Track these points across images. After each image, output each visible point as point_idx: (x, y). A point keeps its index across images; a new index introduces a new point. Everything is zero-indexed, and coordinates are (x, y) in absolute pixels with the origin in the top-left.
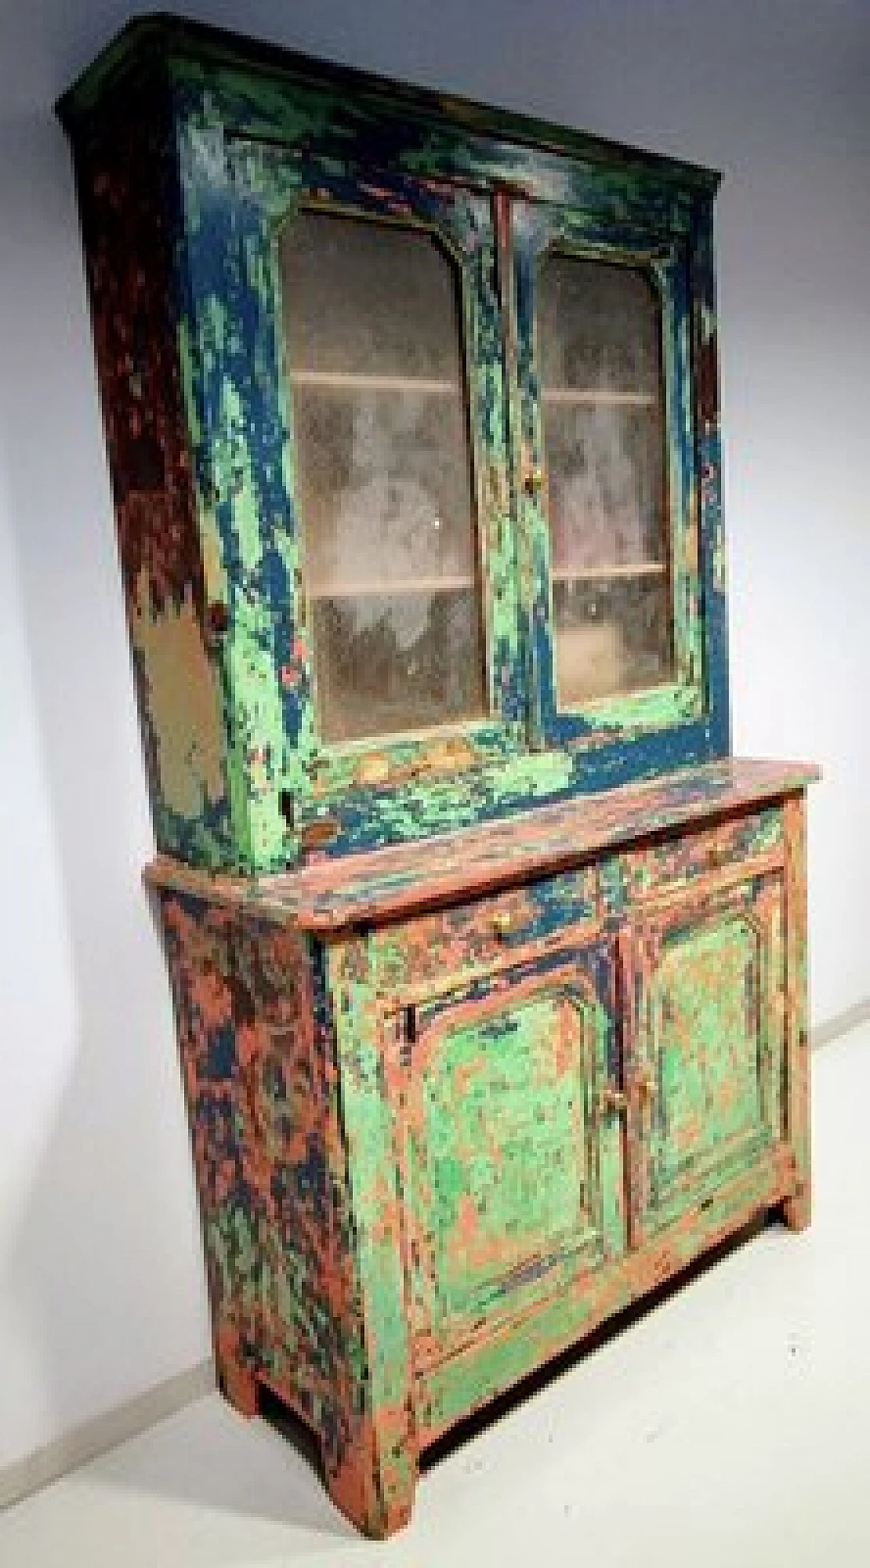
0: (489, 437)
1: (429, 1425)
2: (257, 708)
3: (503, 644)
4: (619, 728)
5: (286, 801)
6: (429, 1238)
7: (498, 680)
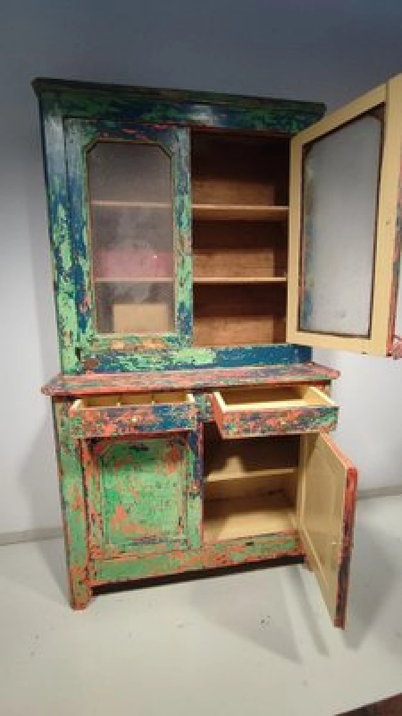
0: (181, 224)
1: (96, 579)
2: (67, 318)
3: (182, 305)
5: (78, 351)
6: (100, 515)
7: (179, 318)
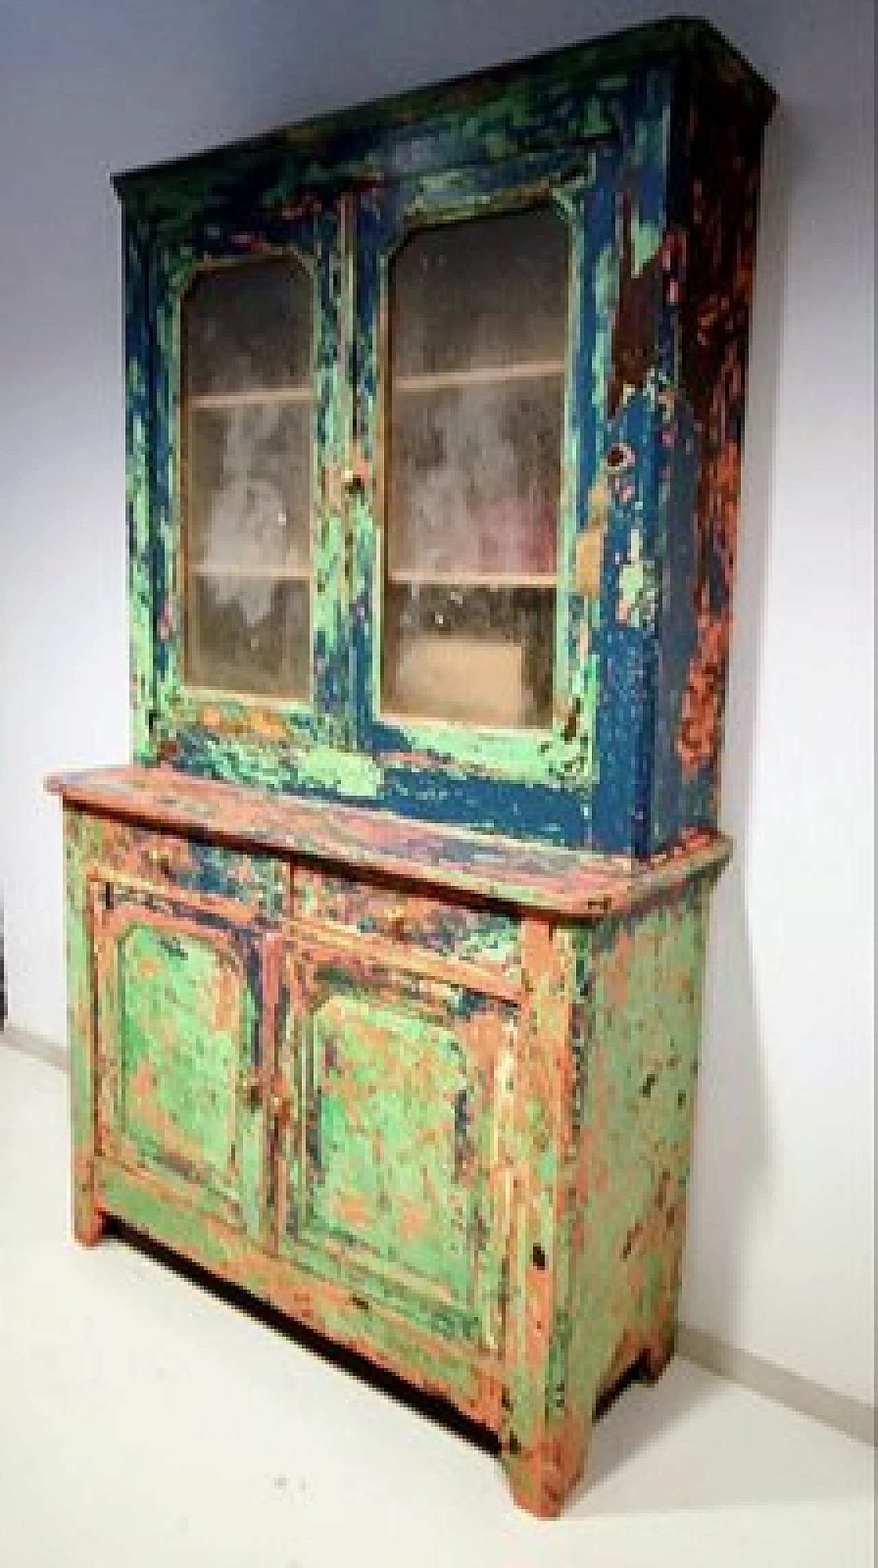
0: (322, 438)
1: (104, 1196)
2: (139, 646)
4: (447, 759)
5: (151, 718)
